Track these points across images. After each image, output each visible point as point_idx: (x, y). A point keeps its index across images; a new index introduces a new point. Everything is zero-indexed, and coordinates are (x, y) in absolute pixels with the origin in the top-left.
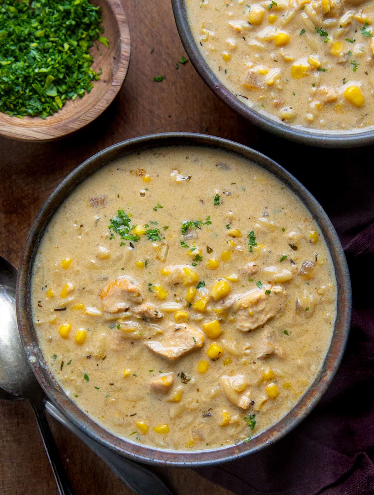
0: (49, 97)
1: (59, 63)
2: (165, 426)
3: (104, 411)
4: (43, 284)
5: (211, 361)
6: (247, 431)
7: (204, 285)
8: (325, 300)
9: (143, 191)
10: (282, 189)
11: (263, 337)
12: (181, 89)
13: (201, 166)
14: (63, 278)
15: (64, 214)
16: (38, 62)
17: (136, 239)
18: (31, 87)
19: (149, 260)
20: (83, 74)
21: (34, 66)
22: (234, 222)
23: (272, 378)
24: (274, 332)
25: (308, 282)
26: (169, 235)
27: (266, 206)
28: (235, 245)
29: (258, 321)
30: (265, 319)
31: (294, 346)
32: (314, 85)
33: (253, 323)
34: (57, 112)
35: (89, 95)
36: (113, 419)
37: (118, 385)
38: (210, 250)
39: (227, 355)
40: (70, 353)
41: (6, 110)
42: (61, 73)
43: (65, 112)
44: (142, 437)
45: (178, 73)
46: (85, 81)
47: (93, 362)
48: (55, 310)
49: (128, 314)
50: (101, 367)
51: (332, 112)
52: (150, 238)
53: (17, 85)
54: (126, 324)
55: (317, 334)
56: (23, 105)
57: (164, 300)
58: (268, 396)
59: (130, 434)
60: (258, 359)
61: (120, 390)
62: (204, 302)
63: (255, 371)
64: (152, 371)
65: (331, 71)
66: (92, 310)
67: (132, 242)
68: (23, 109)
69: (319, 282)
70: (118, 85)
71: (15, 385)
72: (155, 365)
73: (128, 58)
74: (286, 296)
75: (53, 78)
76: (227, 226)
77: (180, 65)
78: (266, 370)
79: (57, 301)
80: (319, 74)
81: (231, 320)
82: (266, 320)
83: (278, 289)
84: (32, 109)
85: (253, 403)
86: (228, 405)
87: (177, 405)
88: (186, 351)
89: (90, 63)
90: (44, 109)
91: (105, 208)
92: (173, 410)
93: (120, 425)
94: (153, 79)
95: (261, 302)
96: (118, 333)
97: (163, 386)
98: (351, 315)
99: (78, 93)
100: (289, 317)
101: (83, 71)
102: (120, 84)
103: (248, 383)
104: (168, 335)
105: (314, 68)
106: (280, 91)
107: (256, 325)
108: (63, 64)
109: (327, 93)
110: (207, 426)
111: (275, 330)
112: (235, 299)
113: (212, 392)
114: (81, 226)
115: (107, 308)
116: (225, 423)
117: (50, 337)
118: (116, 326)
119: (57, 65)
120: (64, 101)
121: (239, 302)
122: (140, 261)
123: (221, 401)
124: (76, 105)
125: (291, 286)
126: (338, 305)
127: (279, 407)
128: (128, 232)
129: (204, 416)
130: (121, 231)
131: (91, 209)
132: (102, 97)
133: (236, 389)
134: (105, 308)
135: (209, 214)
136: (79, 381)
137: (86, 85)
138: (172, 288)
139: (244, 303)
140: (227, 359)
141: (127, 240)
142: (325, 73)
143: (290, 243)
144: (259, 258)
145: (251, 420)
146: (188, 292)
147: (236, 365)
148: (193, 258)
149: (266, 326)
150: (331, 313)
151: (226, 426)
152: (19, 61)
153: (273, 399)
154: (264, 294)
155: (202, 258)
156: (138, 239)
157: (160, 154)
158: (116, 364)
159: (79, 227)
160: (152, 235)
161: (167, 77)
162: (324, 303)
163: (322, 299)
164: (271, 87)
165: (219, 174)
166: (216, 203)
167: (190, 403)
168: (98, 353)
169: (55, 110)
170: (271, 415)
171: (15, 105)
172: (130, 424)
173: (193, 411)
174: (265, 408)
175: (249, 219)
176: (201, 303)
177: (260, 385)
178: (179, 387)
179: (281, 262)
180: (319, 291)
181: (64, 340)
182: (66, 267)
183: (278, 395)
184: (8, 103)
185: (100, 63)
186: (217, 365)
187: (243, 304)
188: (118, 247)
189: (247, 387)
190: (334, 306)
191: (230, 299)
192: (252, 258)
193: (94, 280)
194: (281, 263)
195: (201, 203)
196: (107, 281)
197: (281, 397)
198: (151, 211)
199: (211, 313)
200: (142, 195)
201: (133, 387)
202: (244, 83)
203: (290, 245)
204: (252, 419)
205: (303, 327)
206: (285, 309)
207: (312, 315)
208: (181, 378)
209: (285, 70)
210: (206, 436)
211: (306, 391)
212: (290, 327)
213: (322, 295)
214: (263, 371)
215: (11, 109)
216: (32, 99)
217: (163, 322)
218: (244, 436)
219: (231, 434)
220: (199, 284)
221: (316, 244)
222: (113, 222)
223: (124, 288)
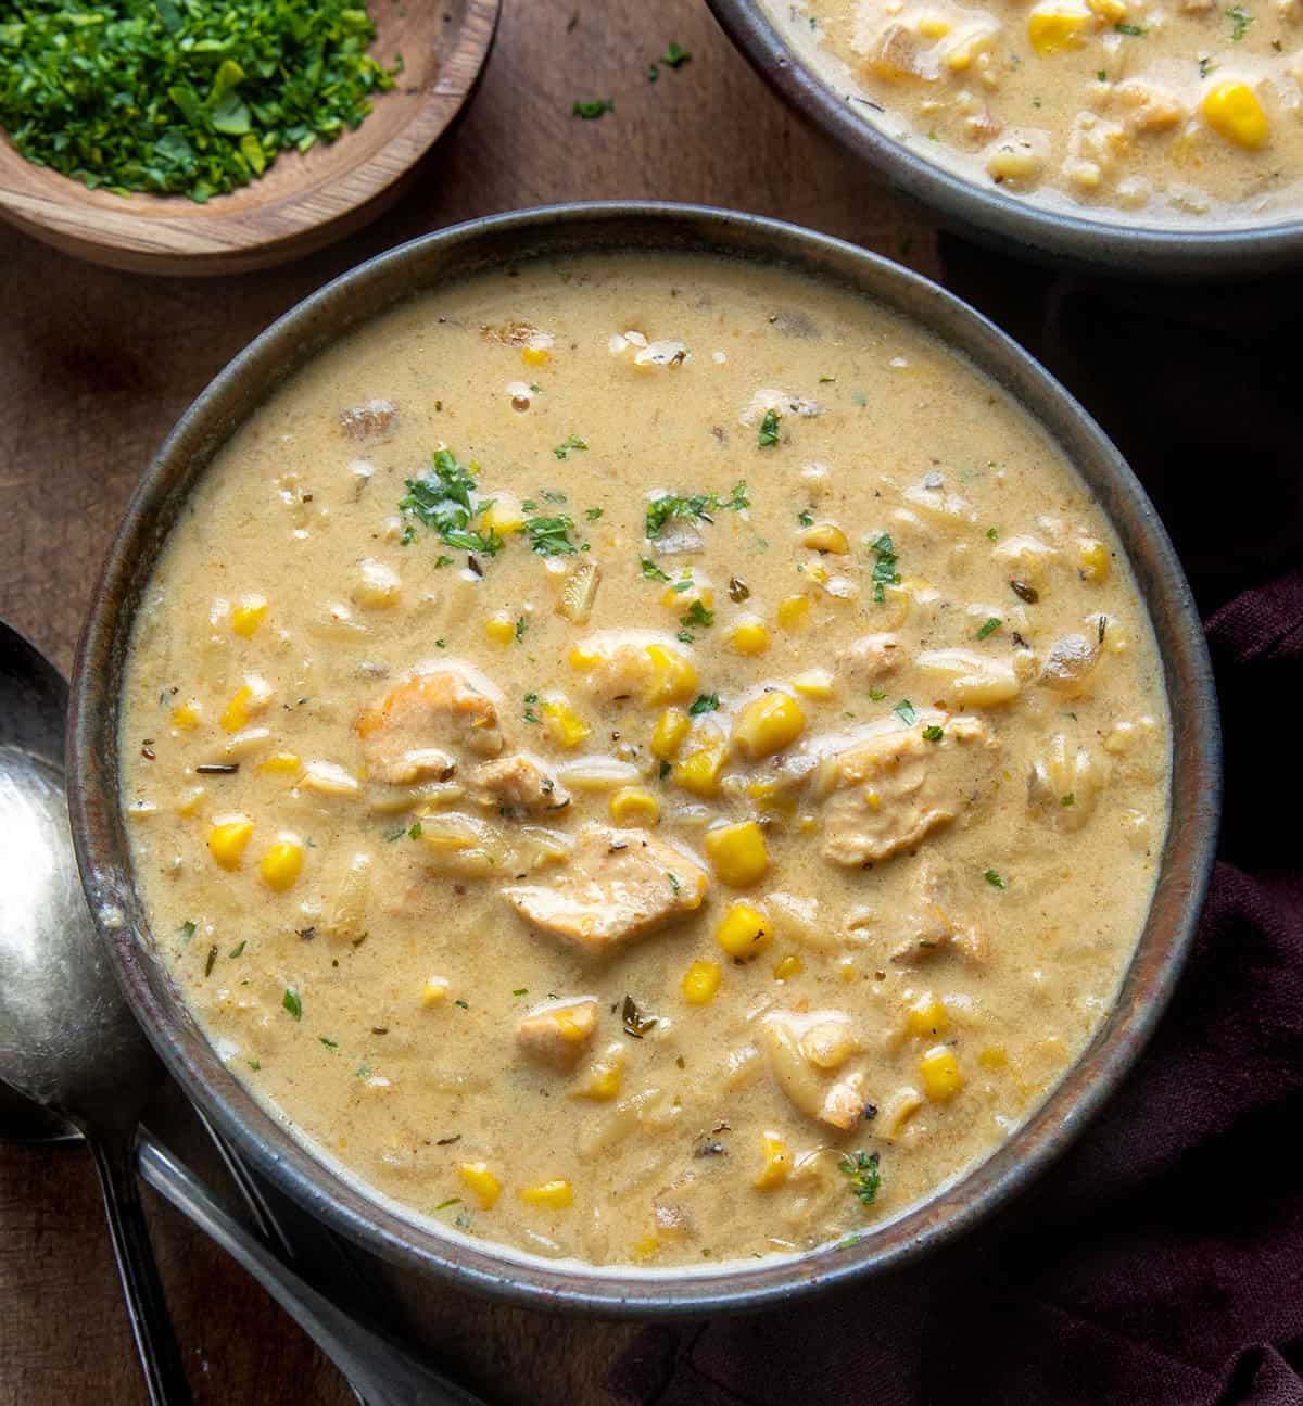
0: (221, 135)
1: (261, 28)
2: (559, 1185)
3: (349, 1123)
4: (164, 681)
5: (728, 963)
6: (850, 1210)
7: (717, 706)
8: (1129, 771)
9: (523, 392)
10: (992, 402)
11: (912, 885)
12: (664, 143)
13: (721, 320)
14: (234, 665)
15: (253, 457)
16: (193, 20)
17: (492, 547)
18: (166, 100)
19: (533, 617)
20: (340, 70)
21: (182, 32)
22: (824, 503)
23: (939, 1030)
24: (950, 873)
25: (1071, 711)
26: (603, 537)
27: (938, 455)
28: (825, 578)
29: (896, 830)
30: (921, 822)
31: (1021, 926)
32: (1102, 76)
33: (880, 835)
34: (245, 184)
35: (356, 135)
36: (379, 1150)
37: (401, 1034)
38: (740, 594)
39: (786, 947)
40: (241, 919)
41: (77, 168)
42: (268, 60)
43: (272, 186)
44: (476, 1220)
45: (656, 94)
46: (345, 93)
47: (319, 951)
48: (200, 771)
49: (451, 788)
50: (346, 969)
51: (1164, 163)
52: (538, 545)
53: (119, 88)
54: (443, 824)
55: (1100, 887)
56: (134, 154)
57: (574, 749)
58: (925, 1090)
59: (437, 1204)
60: (893, 960)
61: (408, 1051)
62: (715, 759)
63: (880, 1004)
64: (524, 992)
65: (1159, 35)
66: (328, 775)
67: (478, 556)
68: (133, 167)
69: (1111, 712)
70: (453, 95)
71: (39, 1061)
72: (535, 969)
73: (494, 12)
74: (996, 754)
75: (239, 72)
76: (801, 516)
77: (663, 69)
78: (922, 1001)
79: (207, 742)
80: (1119, 41)
81: (805, 828)
82: (925, 828)
83: (969, 725)
84: (162, 168)
85: (870, 1113)
86: (783, 1118)
87: (605, 1112)
88: (642, 921)
89: (365, 40)
90: (205, 173)
91: (389, 442)
92: (593, 1127)
93: (400, 1174)
94: (569, 110)
95: (909, 763)
96: (411, 854)
97: (561, 1039)
98: (1217, 811)
99: (319, 128)
100: (1005, 827)
101: (342, 63)
102: (461, 90)
103: (856, 1041)
104: (581, 868)
105: (1102, 23)
106: (991, 90)
107: (890, 843)
108: (273, 32)
109: (1145, 102)
110: (710, 1190)
111: (957, 866)
112: (821, 752)
113: (730, 1070)
114: (308, 499)
115: (378, 767)
116: (772, 1175)
117: (178, 860)
118: (408, 830)
119: (256, 34)
120: (272, 154)
121: (835, 762)
122: (502, 618)
123: (761, 1100)
124: (311, 166)
125: (1015, 722)
126: (1173, 789)
127: (964, 1133)
128: (464, 521)
129: (699, 1154)
130: (441, 519)
131: (342, 444)
132: (401, 129)
133: (815, 1057)
134: (372, 769)
135: (742, 476)
136: (268, 1016)
137: (350, 103)
138: (604, 713)
139: (849, 766)
140: (786, 957)
141: (460, 547)
142: (1138, 40)
143: (1013, 578)
144: (906, 624)
145: (863, 1172)
146: (661, 725)
147: (819, 980)
148: (682, 616)
149: (924, 848)
150: (1147, 815)
151: (774, 1187)
152: (131, 18)
153: (942, 1100)
154: (921, 739)
155: (714, 618)
156: (498, 548)
157: (583, 279)
158: (399, 962)
159: (301, 500)
160: (544, 536)
161: (616, 105)
162: (1127, 783)
163: (1121, 769)
164: (960, 75)
165: (777, 346)
166: (766, 438)
167: (650, 1105)
168: (339, 921)
169: (241, 176)
170: (934, 1159)
171: (106, 155)
172: (436, 1174)
173: (660, 1134)
174: (913, 1131)
175: (878, 495)
176: (700, 763)
177: (898, 1054)
178: (616, 1047)
179: (981, 639)
180: (1113, 743)
181: (221, 873)
182: (246, 630)
183: (959, 1088)
184: (83, 143)
185: (397, 39)
186: (750, 980)
187: (849, 770)
188: (430, 569)
189: (853, 1056)
190: (1160, 794)
191: (803, 753)
192: (882, 622)
193: (341, 676)
194: (983, 643)
195: (716, 439)
196: (387, 683)
197: (972, 1099)
198: (547, 457)
199: (735, 796)
200: (521, 405)
201: (455, 1043)
202: (872, 61)
203: (1013, 584)
204: (867, 1167)
205: (1053, 861)
206: (990, 797)
207: (1083, 822)
208: (625, 1019)
209: (1009, 26)
210: (701, 1223)
211: (1058, 1080)
212: (1009, 861)
213: (1118, 754)
214: (911, 1002)
215: (92, 167)
216: (165, 137)
217: (570, 822)
218: (837, 1230)
219: (792, 1219)
220: (698, 702)
221: (1100, 585)
222: (418, 489)
223: (442, 698)
